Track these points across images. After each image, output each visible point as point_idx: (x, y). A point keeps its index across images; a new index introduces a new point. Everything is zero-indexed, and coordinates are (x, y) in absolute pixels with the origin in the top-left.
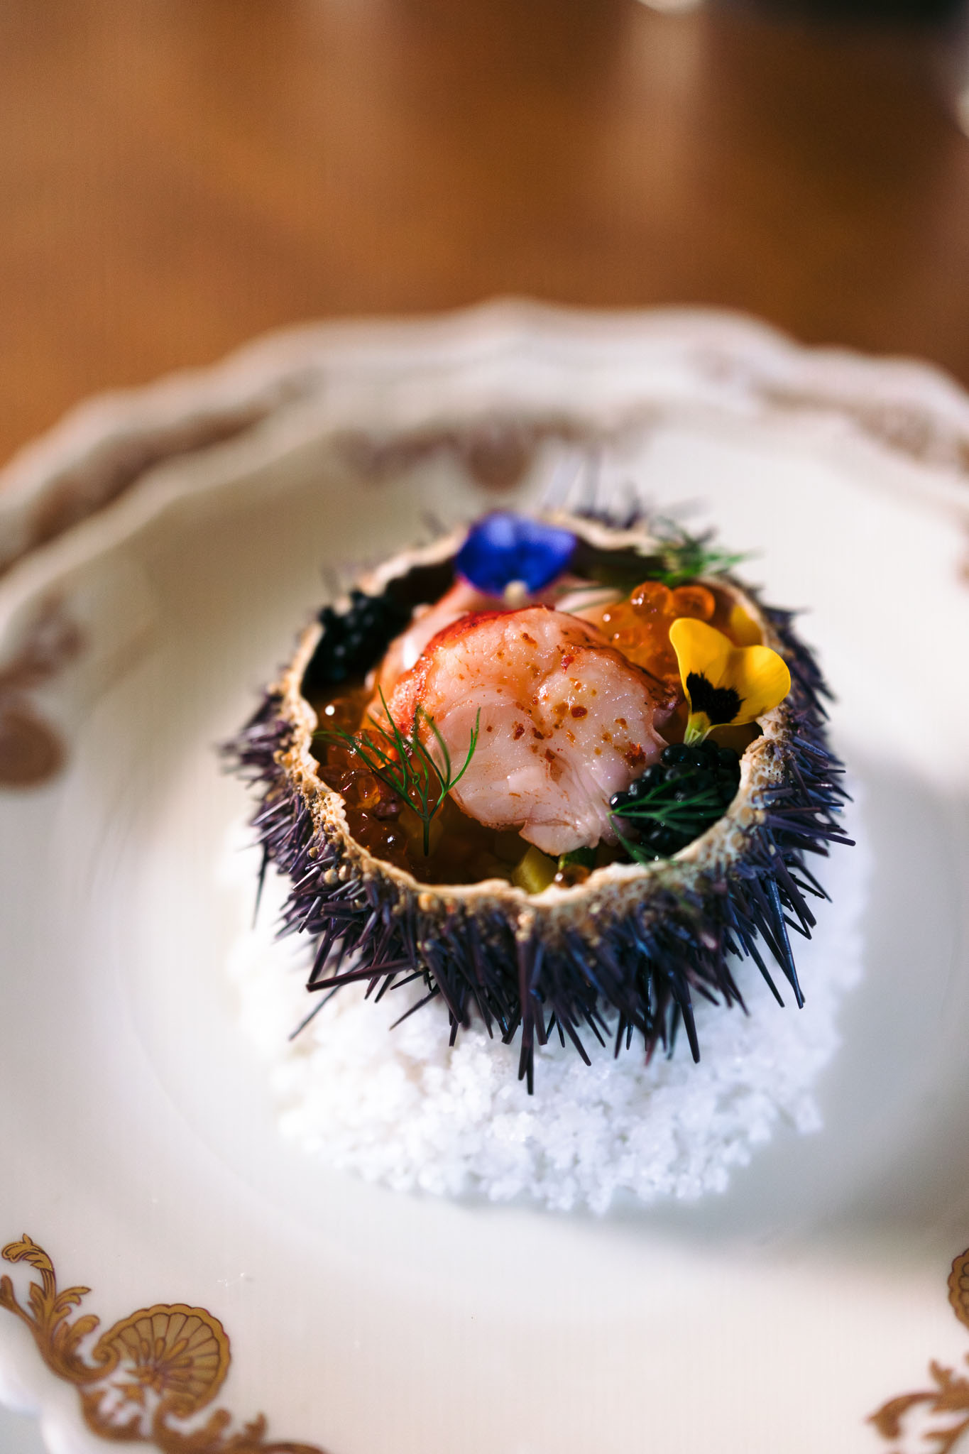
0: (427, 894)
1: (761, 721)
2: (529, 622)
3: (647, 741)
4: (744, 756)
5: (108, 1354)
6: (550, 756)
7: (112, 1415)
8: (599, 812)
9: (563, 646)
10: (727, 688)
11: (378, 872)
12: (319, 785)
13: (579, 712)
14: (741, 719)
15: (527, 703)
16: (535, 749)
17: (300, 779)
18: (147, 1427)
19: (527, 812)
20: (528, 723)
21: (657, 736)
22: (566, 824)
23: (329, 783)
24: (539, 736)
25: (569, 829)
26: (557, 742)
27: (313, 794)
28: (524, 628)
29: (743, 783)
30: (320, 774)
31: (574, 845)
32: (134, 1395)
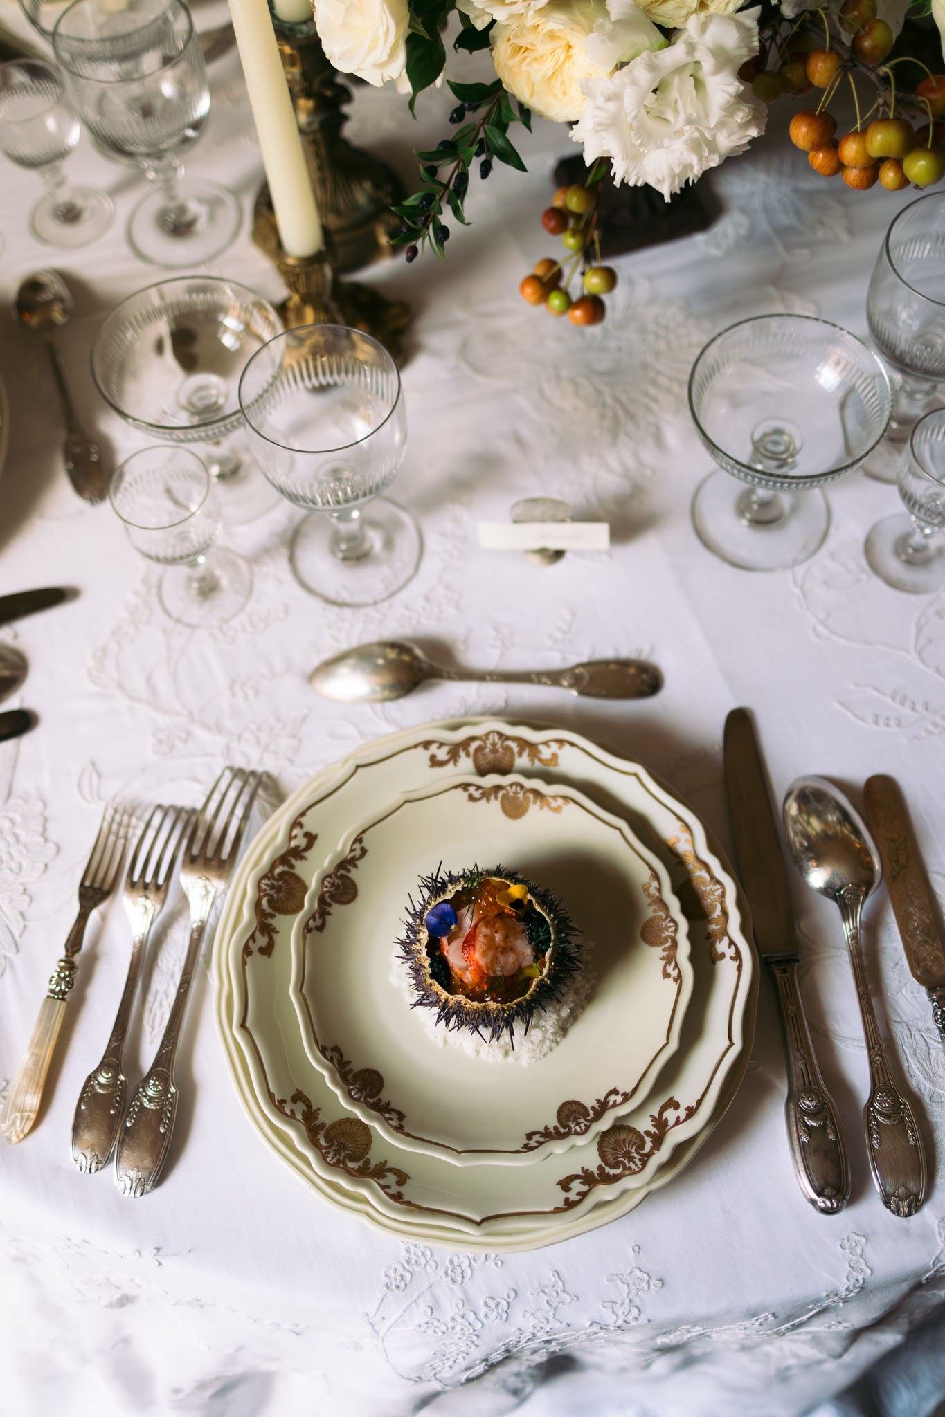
0: (527, 996)
1: (527, 898)
2: (479, 933)
5: (566, 1126)
7: (581, 1130)
9: (491, 931)
10: (515, 899)
11: (515, 1004)
12: (482, 1004)
14: (524, 902)
15: (497, 947)
16: (506, 952)
17: (478, 1008)
18: (587, 1123)
23: (483, 1002)
27: (484, 1007)
28: (481, 938)
29: (544, 913)
30: (479, 1002)
31: (532, 958)
32: (578, 1124)
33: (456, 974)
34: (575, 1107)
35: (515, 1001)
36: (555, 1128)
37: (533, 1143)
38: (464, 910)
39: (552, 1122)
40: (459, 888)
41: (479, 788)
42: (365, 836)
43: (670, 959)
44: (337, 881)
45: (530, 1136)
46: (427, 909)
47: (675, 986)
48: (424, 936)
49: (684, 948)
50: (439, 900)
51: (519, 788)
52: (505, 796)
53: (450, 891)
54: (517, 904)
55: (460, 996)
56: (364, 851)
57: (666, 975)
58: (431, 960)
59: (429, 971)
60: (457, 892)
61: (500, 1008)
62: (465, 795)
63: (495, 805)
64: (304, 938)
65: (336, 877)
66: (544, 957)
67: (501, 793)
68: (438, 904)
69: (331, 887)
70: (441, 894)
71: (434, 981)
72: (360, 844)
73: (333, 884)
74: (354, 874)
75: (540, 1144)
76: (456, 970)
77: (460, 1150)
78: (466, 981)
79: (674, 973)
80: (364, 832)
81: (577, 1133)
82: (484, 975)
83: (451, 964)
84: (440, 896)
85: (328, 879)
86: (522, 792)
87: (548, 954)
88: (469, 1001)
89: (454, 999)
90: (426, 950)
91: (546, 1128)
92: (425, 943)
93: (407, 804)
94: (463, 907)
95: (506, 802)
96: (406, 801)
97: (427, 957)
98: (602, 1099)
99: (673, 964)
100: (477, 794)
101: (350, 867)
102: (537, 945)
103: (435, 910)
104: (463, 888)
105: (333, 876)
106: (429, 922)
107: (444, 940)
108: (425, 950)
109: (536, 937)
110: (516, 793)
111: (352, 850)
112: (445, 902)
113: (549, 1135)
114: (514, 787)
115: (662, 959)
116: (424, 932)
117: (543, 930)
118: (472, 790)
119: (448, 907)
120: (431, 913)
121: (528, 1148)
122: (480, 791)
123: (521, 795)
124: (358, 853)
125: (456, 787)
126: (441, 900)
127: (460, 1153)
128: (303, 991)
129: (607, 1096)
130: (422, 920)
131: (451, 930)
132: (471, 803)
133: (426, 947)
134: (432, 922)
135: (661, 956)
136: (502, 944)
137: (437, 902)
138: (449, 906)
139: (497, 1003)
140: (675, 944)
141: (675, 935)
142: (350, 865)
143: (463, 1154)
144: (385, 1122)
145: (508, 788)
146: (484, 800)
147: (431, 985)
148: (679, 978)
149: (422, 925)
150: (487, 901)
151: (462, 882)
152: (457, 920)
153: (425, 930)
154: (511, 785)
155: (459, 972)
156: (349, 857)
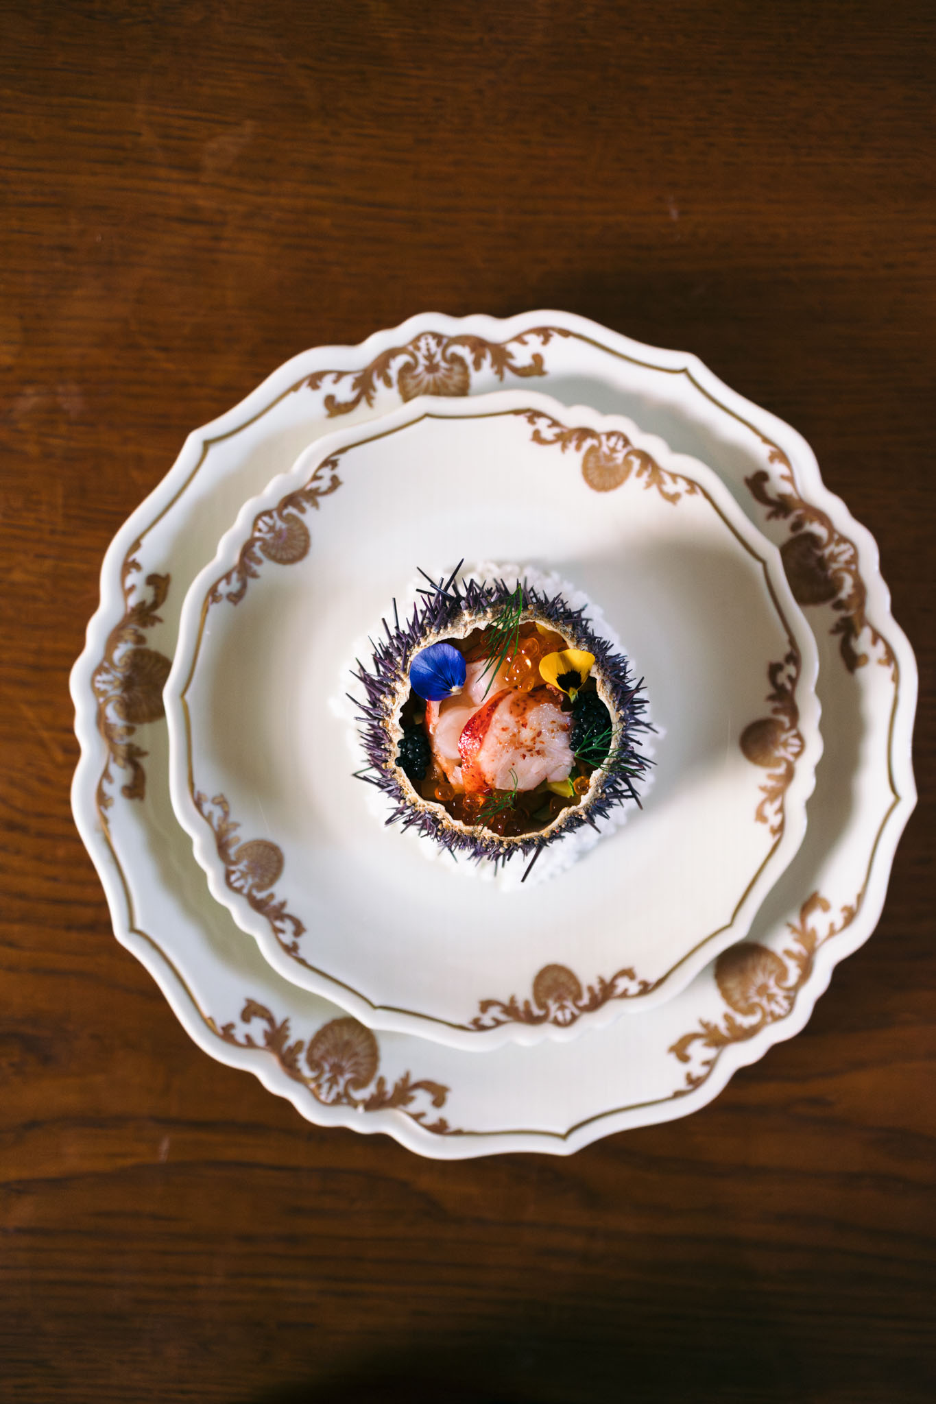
1: (592, 675)
2: (497, 721)
3: (565, 718)
4: (599, 694)
5: (543, 1005)
6: (538, 752)
7: (565, 1019)
8: (567, 753)
9: (517, 720)
10: (570, 671)
11: (522, 840)
12: (470, 828)
13: (539, 734)
14: (584, 679)
15: (520, 746)
16: (532, 755)
17: (460, 831)
18: (576, 1012)
19: (545, 774)
20: (523, 751)
21: (566, 713)
22: (561, 766)
23: (473, 825)
24: (530, 750)
25: (563, 766)
26: (538, 746)
27: (473, 832)
28: (499, 726)
29: (609, 706)
30: (466, 823)
31: (569, 770)
32: (562, 1008)
33: (440, 766)
34: (563, 978)
35: (524, 836)
36: (527, 1003)
37: (487, 1020)
38: (480, 666)
39: (524, 993)
40: (482, 625)
41: (555, 423)
42: (343, 459)
43: (776, 793)
44: (280, 524)
45: (485, 1005)
46: (419, 643)
47: (770, 841)
48: (403, 690)
49: (804, 784)
50: (444, 635)
51: (621, 443)
52: (592, 450)
53: (465, 626)
54: (570, 678)
55: (438, 805)
56: (335, 483)
57: (761, 817)
58: (405, 734)
59: (397, 751)
60: (476, 630)
61: (495, 839)
62: (529, 429)
63: (573, 458)
64: (205, 610)
65: (280, 515)
66: (589, 775)
67: (589, 443)
68: (439, 643)
69: (269, 532)
70: (449, 625)
71: (401, 770)
72: (333, 468)
73: (271, 529)
74: (311, 518)
75: (498, 1023)
76: (441, 759)
77: (377, 1002)
78: (452, 780)
79: (775, 820)
80: (343, 451)
81: (557, 1023)
82: (484, 786)
83: (435, 751)
84: (446, 627)
85: (266, 519)
86: (625, 451)
87: (596, 774)
88: (450, 817)
89: (427, 807)
90: (401, 715)
91: (513, 1000)
92: (403, 703)
93: (427, 420)
94: (479, 659)
95: (592, 459)
96: (427, 415)
97: (399, 727)
98: (608, 979)
99: (777, 804)
100: (548, 434)
101: (306, 505)
102: (583, 755)
103: (432, 650)
104: (489, 627)
105: (275, 514)
106: (417, 668)
107: (434, 706)
108: (398, 715)
109: (585, 742)
110: (613, 450)
111: (316, 478)
112: (451, 642)
113: (516, 1013)
114: (613, 440)
115: (763, 789)
116: (404, 684)
117: (601, 737)
118: (542, 424)
119: (453, 653)
120: (424, 657)
121: (479, 1026)
122: (556, 430)
123: (620, 457)
124: (324, 484)
125: (517, 412)
126: (446, 637)
127: (375, 1007)
128: (188, 696)
129: (615, 977)
130: (405, 662)
131: (450, 693)
132: (535, 445)
133: (402, 710)
134: (422, 670)
135: (763, 785)
136: (529, 743)
137: (440, 638)
138: (456, 653)
139: (494, 832)
140: (789, 775)
141: (795, 761)
142: (308, 501)
143: (380, 1012)
144: (272, 935)
145: (604, 438)
146: (558, 446)
147: (394, 772)
148: (779, 830)
149: (404, 670)
150: (522, 665)
151: (489, 615)
152: (463, 679)
153: (408, 681)
154: (610, 435)
155: (445, 765)
156: (308, 488)
